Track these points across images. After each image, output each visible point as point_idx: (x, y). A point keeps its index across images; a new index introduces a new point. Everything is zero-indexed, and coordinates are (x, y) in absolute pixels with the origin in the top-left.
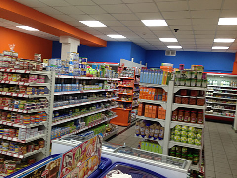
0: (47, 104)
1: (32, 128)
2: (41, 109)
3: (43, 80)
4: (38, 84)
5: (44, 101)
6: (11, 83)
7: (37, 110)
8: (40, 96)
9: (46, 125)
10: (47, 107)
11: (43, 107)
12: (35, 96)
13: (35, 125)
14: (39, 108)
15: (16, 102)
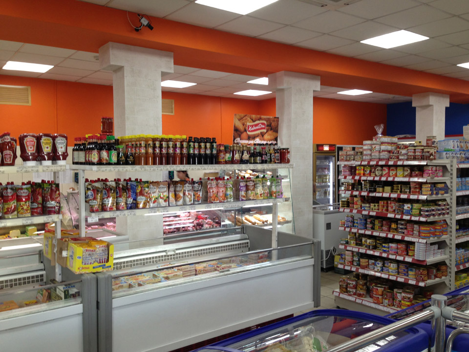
0: (448, 209)
1: (432, 244)
2: (441, 216)
3: (441, 174)
4: (437, 179)
5: (445, 205)
6: (397, 179)
7: (436, 218)
8: (440, 197)
9: (448, 242)
10: (448, 213)
11: (444, 214)
12: (434, 197)
13: (435, 240)
14: (440, 214)
15: (407, 206)
